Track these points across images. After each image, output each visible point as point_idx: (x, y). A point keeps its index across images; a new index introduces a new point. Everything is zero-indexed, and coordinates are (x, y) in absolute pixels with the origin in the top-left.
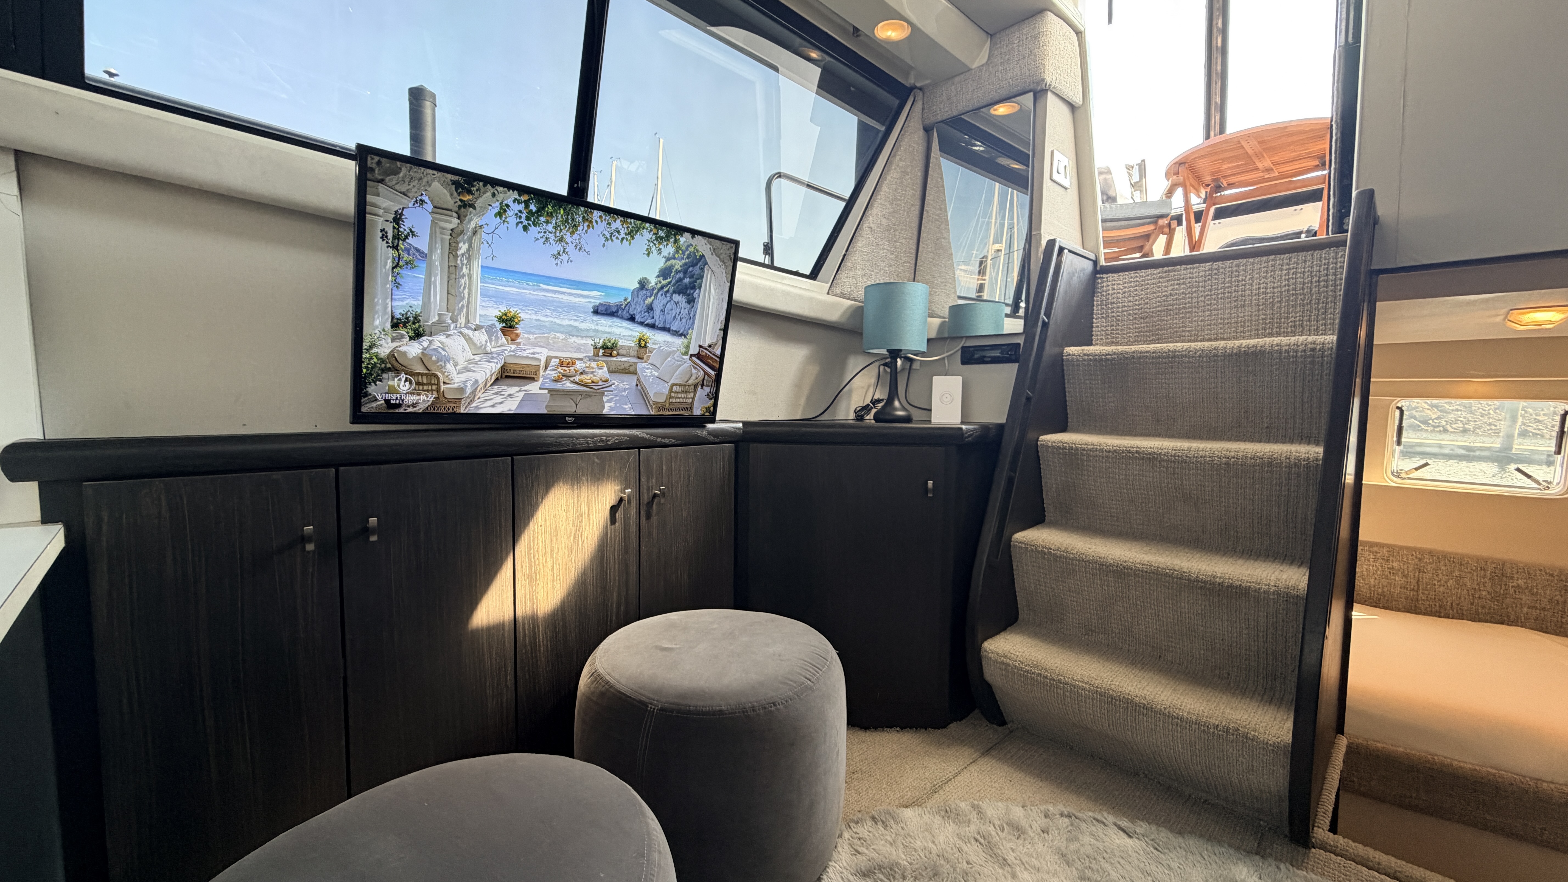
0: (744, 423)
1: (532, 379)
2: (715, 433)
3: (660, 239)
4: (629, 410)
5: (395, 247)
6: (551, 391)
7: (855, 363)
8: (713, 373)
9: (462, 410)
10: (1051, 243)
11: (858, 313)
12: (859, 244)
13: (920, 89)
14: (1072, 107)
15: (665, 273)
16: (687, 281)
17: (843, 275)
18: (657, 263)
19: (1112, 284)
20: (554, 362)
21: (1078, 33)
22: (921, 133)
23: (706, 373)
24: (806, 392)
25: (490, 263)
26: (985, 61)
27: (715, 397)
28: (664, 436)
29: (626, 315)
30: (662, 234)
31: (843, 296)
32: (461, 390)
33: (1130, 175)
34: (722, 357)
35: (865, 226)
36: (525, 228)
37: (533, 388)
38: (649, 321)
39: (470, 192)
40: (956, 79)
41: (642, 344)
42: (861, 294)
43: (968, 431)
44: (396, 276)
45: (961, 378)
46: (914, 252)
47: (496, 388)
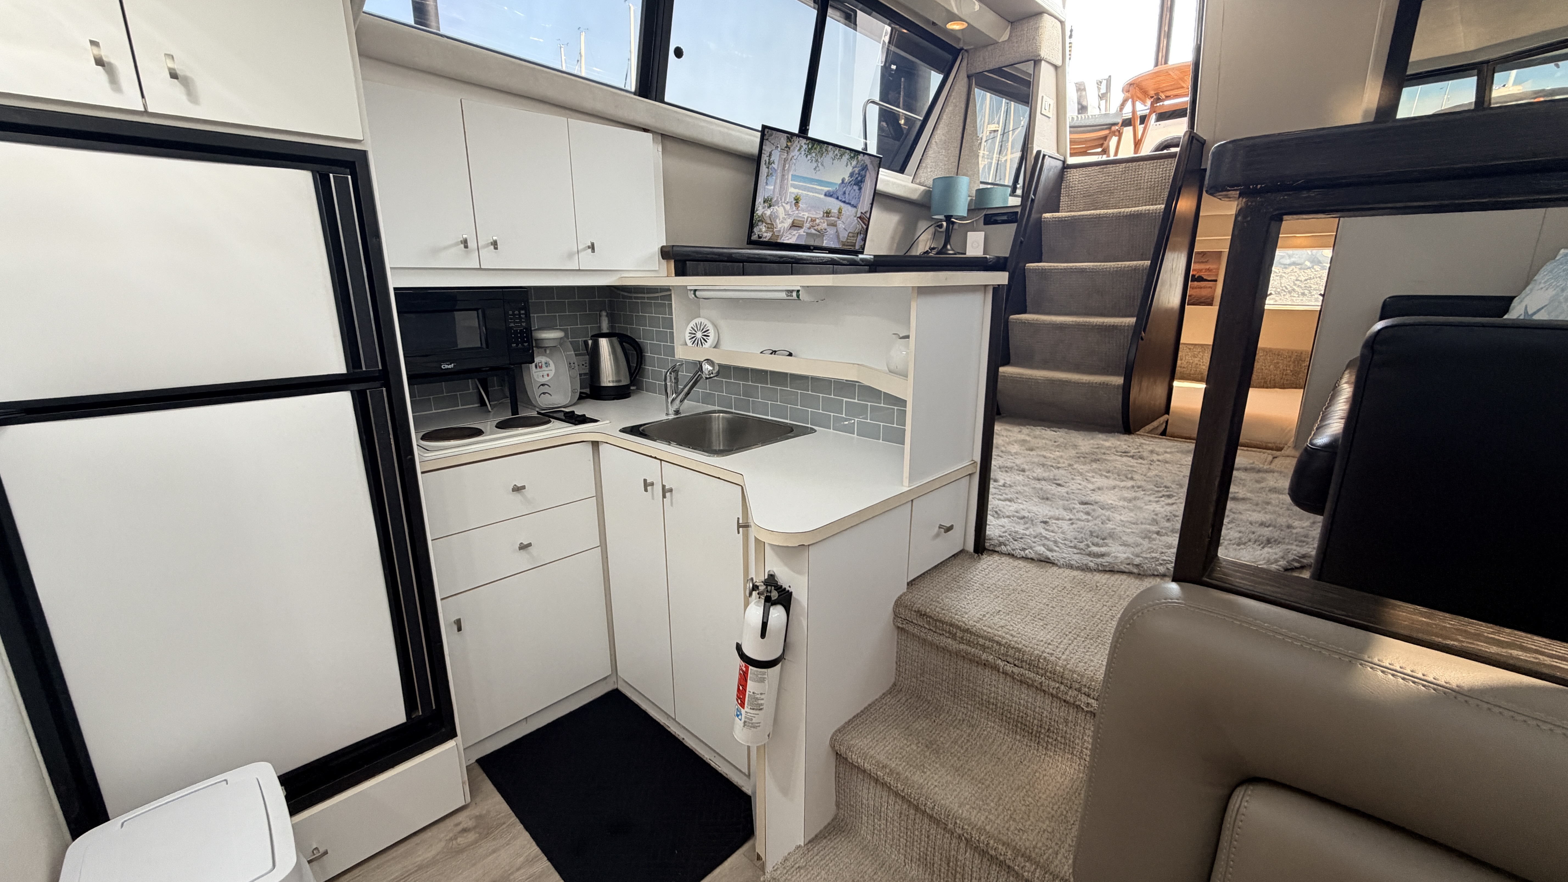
0: (875, 256)
1: (801, 227)
2: (862, 260)
3: (851, 158)
4: (833, 245)
5: (768, 168)
6: (807, 234)
7: (922, 225)
8: (865, 227)
9: (779, 241)
10: (1039, 152)
11: (928, 194)
12: (930, 152)
13: (966, 50)
14: (1056, 67)
15: (851, 175)
16: (859, 178)
17: (920, 171)
18: (850, 169)
19: (1073, 176)
20: (809, 219)
21: (1062, 23)
22: (966, 80)
23: (862, 227)
24: (896, 241)
25: (795, 173)
26: (1007, 38)
27: (865, 240)
28: (844, 259)
29: (836, 196)
30: (852, 155)
31: (920, 184)
32: (779, 231)
33: (1099, 89)
34: (869, 219)
35: (933, 141)
36: (807, 156)
37: (801, 231)
38: (844, 200)
39: (791, 141)
40: (989, 48)
41: (840, 211)
42: (930, 182)
43: (990, 258)
44: (767, 179)
45: (983, 233)
46: (958, 155)
47: (790, 232)
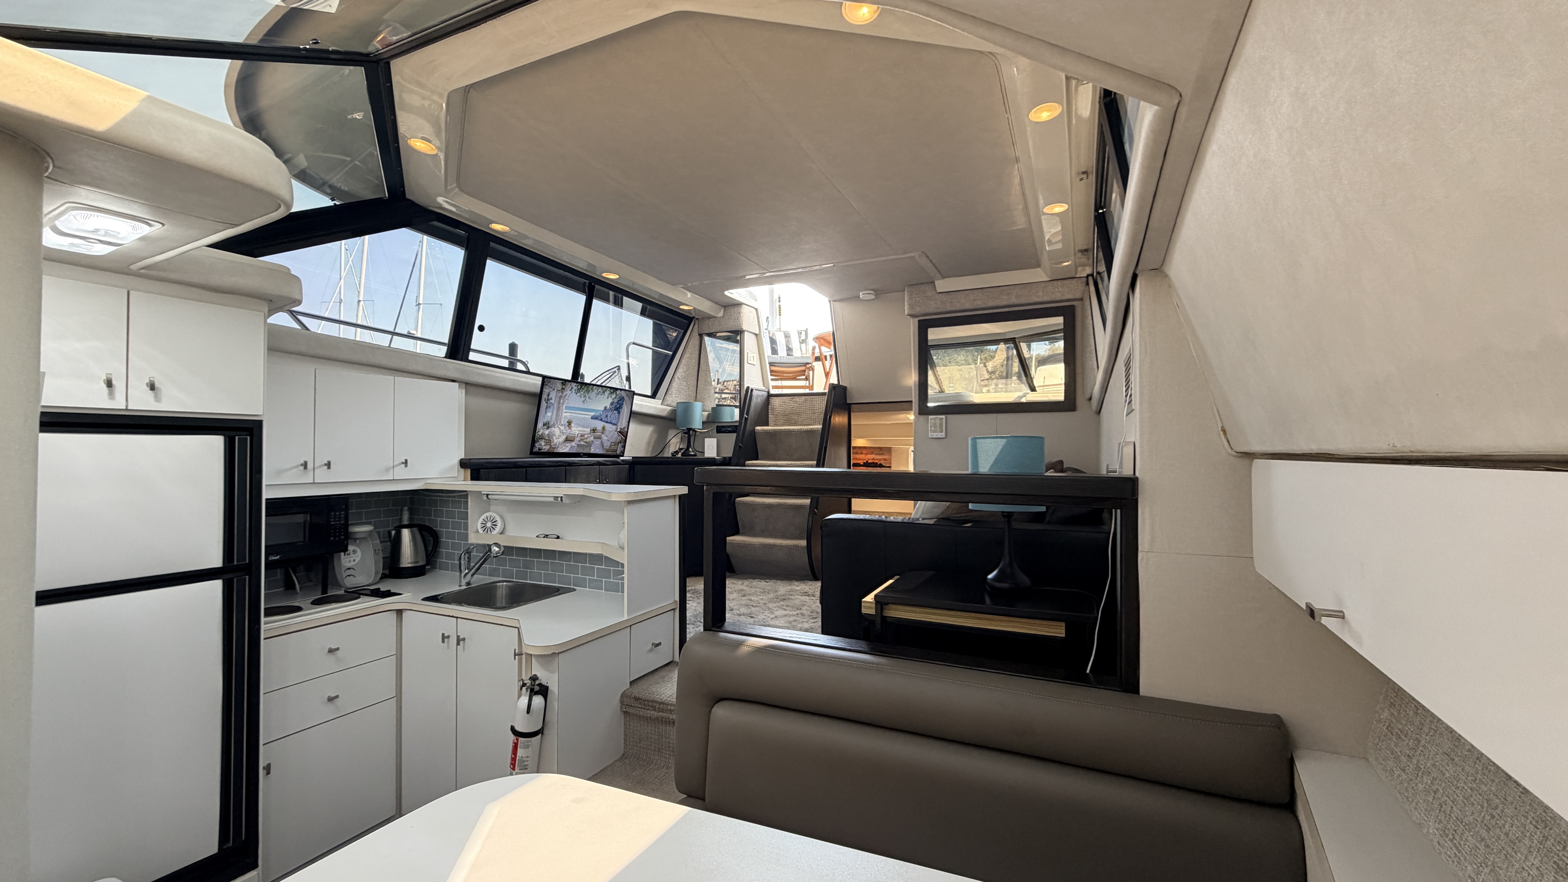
0: (633, 457)
1: (573, 441)
2: (623, 461)
3: (611, 393)
4: (598, 451)
5: (547, 403)
6: (578, 445)
7: (672, 433)
8: (624, 438)
9: (555, 451)
10: (748, 388)
11: (674, 412)
12: (674, 384)
13: (697, 319)
14: (756, 335)
15: (612, 404)
16: (618, 406)
17: (667, 397)
18: (610, 400)
19: (775, 402)
20: (580, 435)
21: (756, 309)
22: (698, 337)
23: (622, 438)
24: (652, 444)
25: (568, 405)
26: (722, 315)
27: (624, 447)
28: (607, 461)
29: (600, 418)
30: (612, 391)
31: (667, 405)
32: (556, 444)
33: (800, 337)
34: (627, 432)
35: (676, 377)
36: (576, 394)
37: (573, 444)
38: (606, 420)
39: (565, 385)
40: (712, 320)
41: (604, 428)
42: (675, 404)
43: (717, 459)
44: (546, 410)
45: (716, 439)
46: (696, 385)
47: (564, 444)
